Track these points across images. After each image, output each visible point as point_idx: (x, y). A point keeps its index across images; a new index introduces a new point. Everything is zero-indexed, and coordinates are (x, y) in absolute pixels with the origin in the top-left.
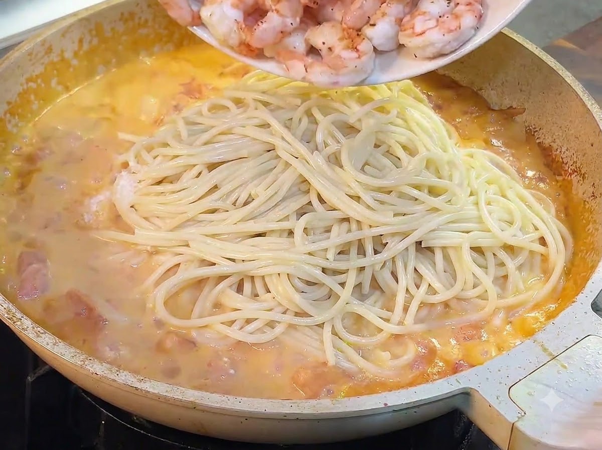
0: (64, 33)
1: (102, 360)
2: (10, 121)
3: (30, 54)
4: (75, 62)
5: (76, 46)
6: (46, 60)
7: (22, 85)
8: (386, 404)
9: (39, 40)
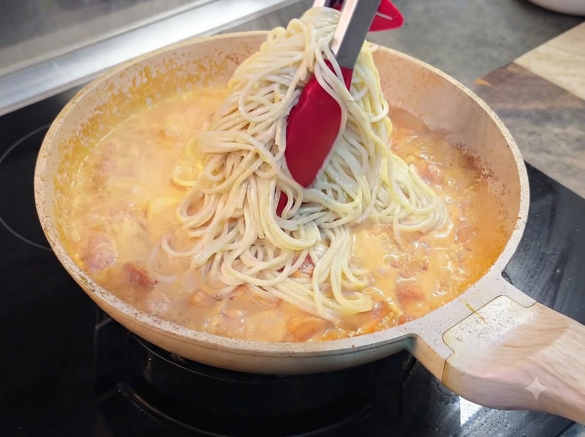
0: (122, 75)
1: (148, 312)
2: (82, 139)
3: (98, 90)
4: (130, 95)
5: (130, 84)
6: (109, 94)
7: (91, 112)
8: (353, 346)
9: (104, 79)
